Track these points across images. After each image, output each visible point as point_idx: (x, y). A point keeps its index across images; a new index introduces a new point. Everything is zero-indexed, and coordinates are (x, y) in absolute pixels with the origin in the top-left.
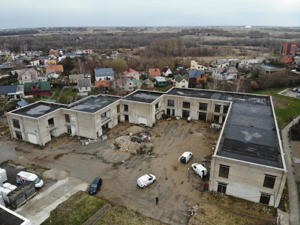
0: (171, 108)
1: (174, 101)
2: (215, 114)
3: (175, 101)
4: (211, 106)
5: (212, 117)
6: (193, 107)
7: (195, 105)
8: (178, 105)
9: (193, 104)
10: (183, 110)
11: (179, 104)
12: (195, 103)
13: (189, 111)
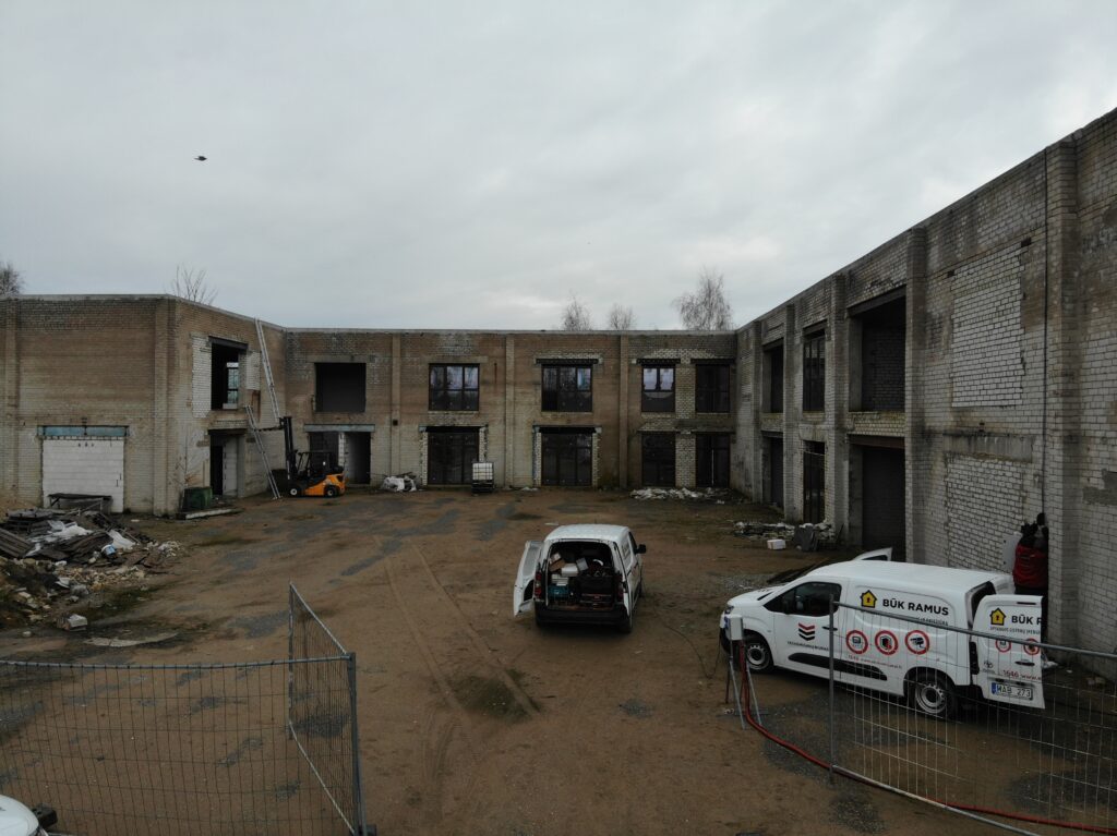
0: (341, 425)
1: (362, 367)
2: (646, 428)
3: (370, 366)
4: (618, 375)
5: (628, 446)
6: (500, 399)
7: (510, 378)
8: (396, 393)
9: (500, 378)
10: (430, 429)
11: (402, 386)
12: (510, 366)
13: (477, 429)
